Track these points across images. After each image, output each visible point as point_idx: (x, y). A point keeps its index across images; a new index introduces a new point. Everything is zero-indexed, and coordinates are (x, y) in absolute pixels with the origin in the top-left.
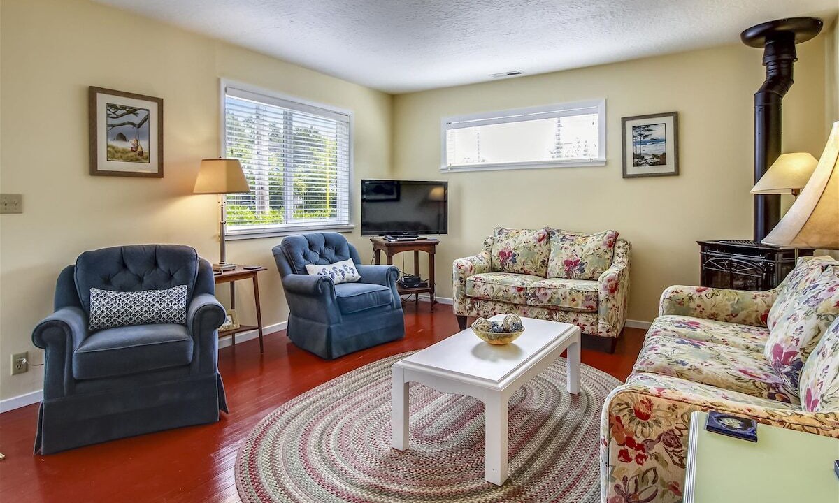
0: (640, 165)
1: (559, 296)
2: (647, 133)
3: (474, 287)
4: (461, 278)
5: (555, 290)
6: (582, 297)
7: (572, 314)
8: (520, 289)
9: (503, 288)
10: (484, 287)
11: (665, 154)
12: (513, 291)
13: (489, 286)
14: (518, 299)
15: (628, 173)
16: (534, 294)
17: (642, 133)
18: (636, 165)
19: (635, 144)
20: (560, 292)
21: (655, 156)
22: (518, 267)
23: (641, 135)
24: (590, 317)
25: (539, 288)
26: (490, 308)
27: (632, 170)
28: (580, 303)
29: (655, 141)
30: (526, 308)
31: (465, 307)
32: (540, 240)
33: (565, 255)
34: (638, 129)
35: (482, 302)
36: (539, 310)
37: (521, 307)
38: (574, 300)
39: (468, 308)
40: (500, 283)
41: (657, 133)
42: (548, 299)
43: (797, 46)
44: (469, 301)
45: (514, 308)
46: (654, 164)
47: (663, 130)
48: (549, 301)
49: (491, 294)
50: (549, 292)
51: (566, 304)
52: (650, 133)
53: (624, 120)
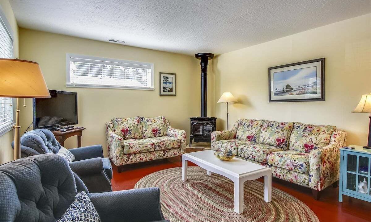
0: (165, 91)
1: (168, 144)
2: (167, 80)
3: (130, 148)
4: (122, 145)
5: (166, 142)
6: (176, 142)
7: (172, 150)
8: (152, 145)
9: (145, 145)
10: (135, 147)
11: (172, 88)
12: (149, 146)
13: (137, 146)
14: (152, 149)
15: (162, 94)
16: (159, 145)
17: (166, 78)
18: (164, 91)
19: (164, 83)
20: (168, 142)
21: (169, 88)
22: (132, 136)
23: (165, 80)
24: (178, 150)
25: (160, 142)
26: (138, 157)
27: (163, 93)
28: (176, 144)
29: (169, 83)
30: (154, 152)
31: (124, 160)
32: (138, 122)
33: (152, 128)
34: (165, 78)
35: (133, 155)
36: (160, 152)
37: (152, 153)
38: (174, 144)
39: (125, 160)
40: (143, 143)
41: (170, 80)
42: (164, 146)
43: (208, 60)
44: (126, 156)
45: (149, 154)
46: (169, 91)
47: (171, 79)
48: (165, 147)
49: (139, 149)
50: (165, 143)
51: (171, 146)
52: (168, 80)
53: (161, 73)
